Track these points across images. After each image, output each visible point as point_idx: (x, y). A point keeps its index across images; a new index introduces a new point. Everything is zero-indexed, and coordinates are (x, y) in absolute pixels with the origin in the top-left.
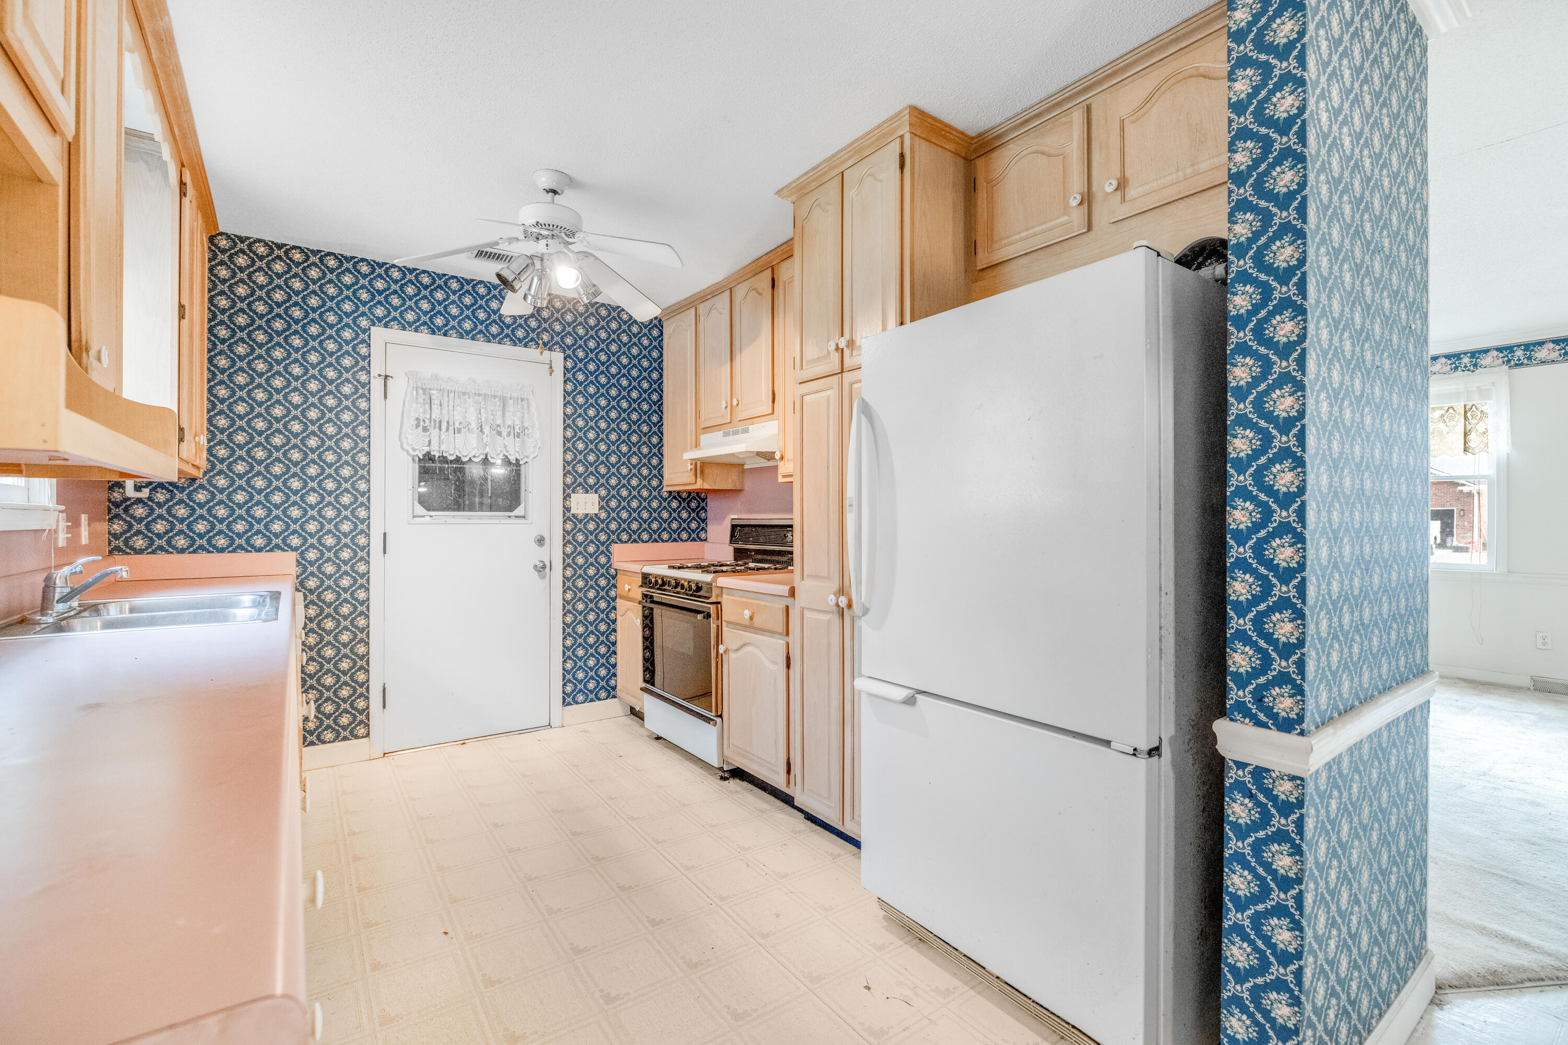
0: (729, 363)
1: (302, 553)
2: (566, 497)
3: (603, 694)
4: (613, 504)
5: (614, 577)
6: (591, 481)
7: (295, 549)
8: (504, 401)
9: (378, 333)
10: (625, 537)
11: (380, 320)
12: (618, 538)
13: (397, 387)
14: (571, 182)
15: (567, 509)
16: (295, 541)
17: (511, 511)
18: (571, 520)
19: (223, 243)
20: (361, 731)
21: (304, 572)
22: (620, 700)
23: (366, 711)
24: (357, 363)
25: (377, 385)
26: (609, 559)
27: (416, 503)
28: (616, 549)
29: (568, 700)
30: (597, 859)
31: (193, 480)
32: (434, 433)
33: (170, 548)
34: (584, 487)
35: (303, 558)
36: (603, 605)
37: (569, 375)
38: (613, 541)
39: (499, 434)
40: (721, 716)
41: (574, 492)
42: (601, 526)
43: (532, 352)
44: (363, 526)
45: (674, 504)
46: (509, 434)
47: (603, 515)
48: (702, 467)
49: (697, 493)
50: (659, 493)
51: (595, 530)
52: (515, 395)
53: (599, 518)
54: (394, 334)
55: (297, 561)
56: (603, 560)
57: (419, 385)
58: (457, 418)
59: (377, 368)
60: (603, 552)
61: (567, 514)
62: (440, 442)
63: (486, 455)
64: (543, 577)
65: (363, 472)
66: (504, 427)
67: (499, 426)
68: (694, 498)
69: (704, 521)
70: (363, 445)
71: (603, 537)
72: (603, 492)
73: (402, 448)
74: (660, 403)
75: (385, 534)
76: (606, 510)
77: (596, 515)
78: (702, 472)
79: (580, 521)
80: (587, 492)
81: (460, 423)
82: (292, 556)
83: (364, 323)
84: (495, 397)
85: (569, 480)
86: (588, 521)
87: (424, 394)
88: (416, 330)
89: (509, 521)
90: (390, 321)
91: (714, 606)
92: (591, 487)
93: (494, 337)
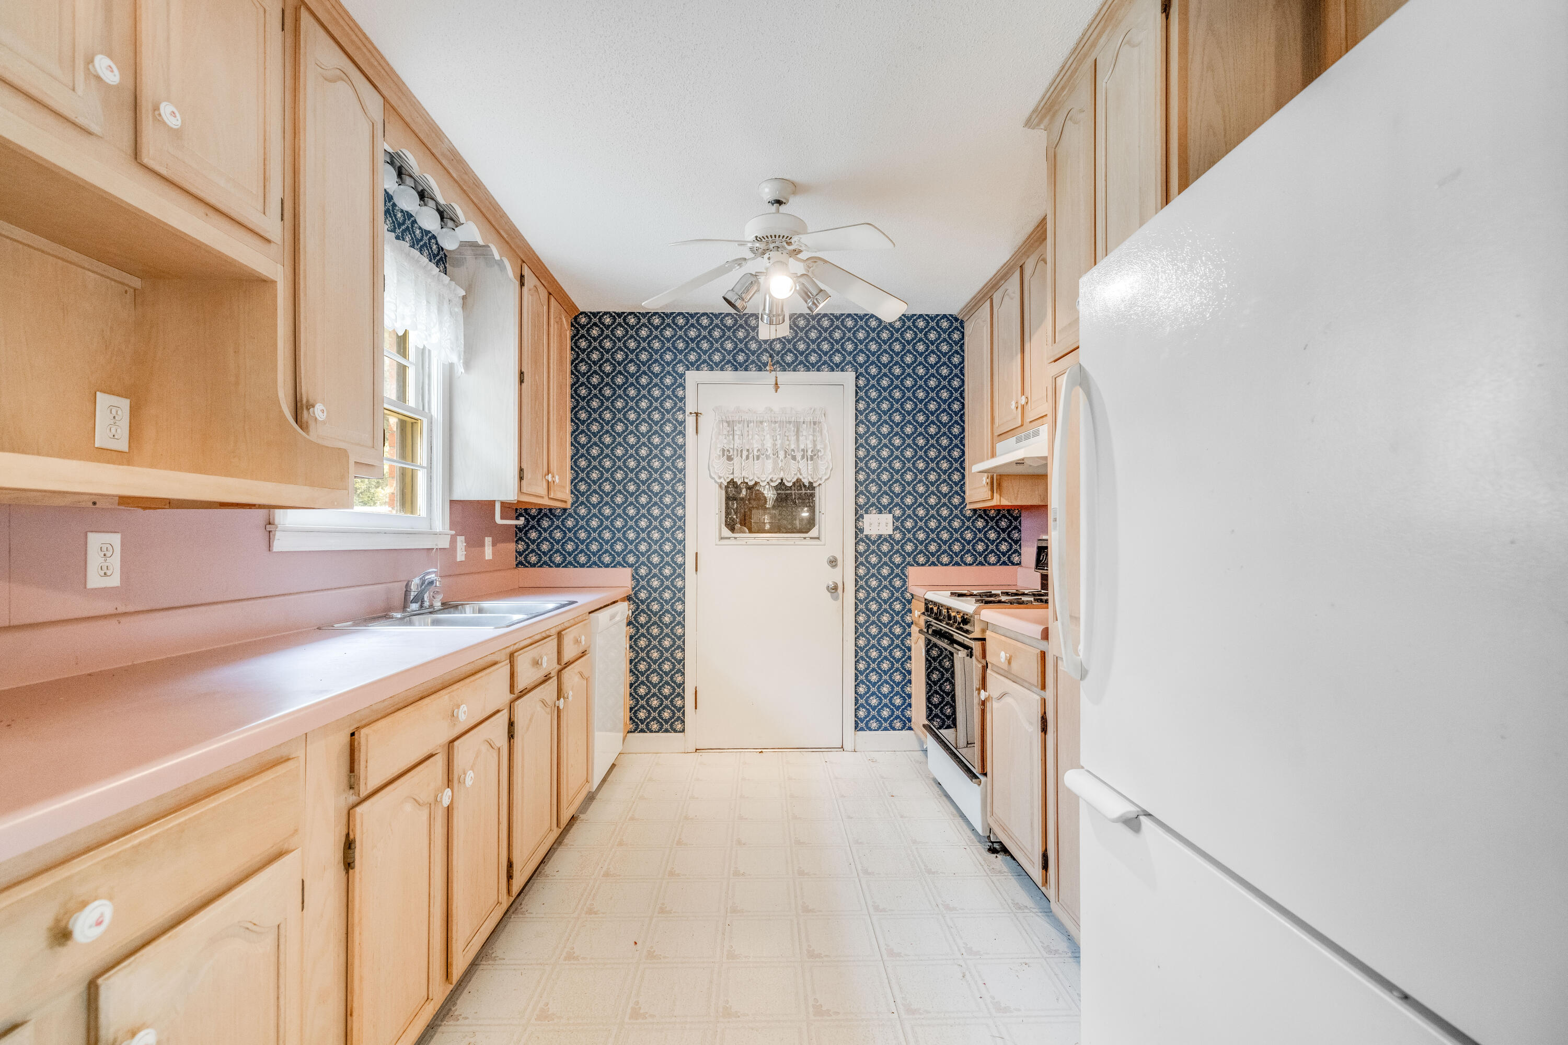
0: (1019, 356)
1: (636, 569)
2: (858, 518)
3: (898, 724)
4: (909, 524)
5: (909, 602)
6: (885, 500)
7: (631, 566)
8: (798, 426)
9: (692, 377)
10: (921, 559)
11: (692, 364)
12: (914, 560)
13: (708, 423)
14: (795, 188)
15: (859, 530)
16: (631, 559)
17: (807, 532)
18: (863, 541)
19: (583, 320)
20: (679, 726)
21: (637, 585)
22: (915, 734)
23: (682, 709)
24: (676, 404)
25: (690, 421)
26: (905, 582)
27: (723, 526)
28: (912, 571)
29: (861, 725)
30: (806, 910)
31: (565, 510)
32: (736, 460)
33: (551, 564)
34: (877, 507)
35: (637, 574)
36: (898, 630)
37: (862, 394)
38: (909, 564)
39: (794, 458)
40: (985, 775)
41: (867, 513)
42: (896, 547)
43: (825, 375)
44: (679, 547)
45: (980, 524)
46: (803, 457)
47: (898, 536)
48: (998, 480)
49: (1008, 511)
50: (961, 511)
51: (890, 551)
52: (808, 419)
53: (893, 539)
54: (704, 375)
55: (633, 575)
56: (898, 583)
57: (724, 418)
58: (755, 446)
59: (690, 407)
60: (897, 575)
61: (860, 536)
62: (742, 469)
63: (782, 480)
64: (836, 599)
65: (680, 499)
66: (798, 451)
67: (793, 450)
68: (1004, 516)
69: (1017, 542)
70: (680, 475)
71: (897, 559)
72: (898, 512)
73: (711, 477)
74: (961, 414)
75: (697, 553)
76: (901, 531)
77: (890, 536)
78: (999, 485)
79: (874, 543)
80: (880, 512)
81: (759, 450)
82: (628, 571)
83: (681, 369)
84: (790, 422)
85: (862, 500)
86: (881, 543)
87: (728, 426)
88: (722, 369)
89: (804, 542)
90: (701, 364)
91: (980, 642)
92: (885, 507)
93: (789, 365)
